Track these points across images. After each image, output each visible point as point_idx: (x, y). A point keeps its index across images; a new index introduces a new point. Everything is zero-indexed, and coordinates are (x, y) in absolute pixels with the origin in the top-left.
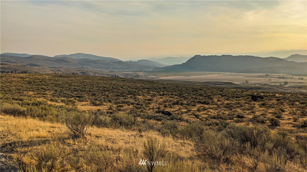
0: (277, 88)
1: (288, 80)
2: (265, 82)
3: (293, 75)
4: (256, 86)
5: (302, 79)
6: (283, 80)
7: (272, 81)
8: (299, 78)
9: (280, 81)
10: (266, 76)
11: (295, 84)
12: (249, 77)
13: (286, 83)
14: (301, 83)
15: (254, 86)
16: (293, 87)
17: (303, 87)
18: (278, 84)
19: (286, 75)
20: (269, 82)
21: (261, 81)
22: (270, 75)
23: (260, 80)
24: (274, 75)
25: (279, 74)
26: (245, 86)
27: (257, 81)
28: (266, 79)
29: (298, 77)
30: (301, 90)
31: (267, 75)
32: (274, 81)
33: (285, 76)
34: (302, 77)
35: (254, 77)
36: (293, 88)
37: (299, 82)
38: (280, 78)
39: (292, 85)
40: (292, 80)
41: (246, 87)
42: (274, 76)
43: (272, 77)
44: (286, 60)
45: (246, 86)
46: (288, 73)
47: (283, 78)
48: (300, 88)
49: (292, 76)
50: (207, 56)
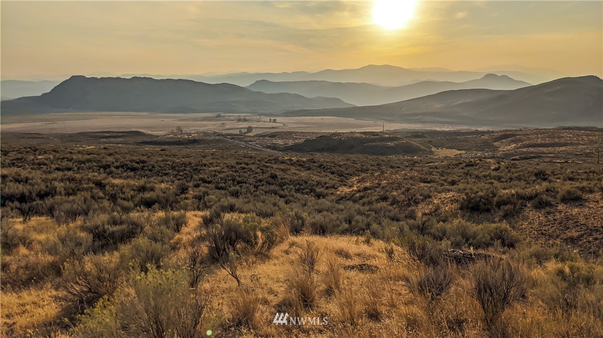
0: (232, 139)
1: (254, 125)
2: (214, 129)
3: (260, 115)
4: (190, 137)
5: (275, 121)
6: (245, 125)
7: (227, 127)
8: (270, 119)
9: (240, 126)
10: (216, 119)
11: (265, 130)
12: (185, 120)
13: (250, 129)
14: (273, 128)
15: (187, 137)
16: (261, 136)
17: (276, 136)
18: (237, 132)
19: (250, 116)
20: (221, 128)
21: (207, 128)
22: (224, 116)
23: (205, 126)
24: (230, 116)
25: (238, 115)
26: (168, 138)
27: (200, 128)
28: (216, 122)
29: (268, 119)
30: (274, 141)
31: (219, 116)
32: (229, 126)
33: (247, 118)
34: (274, 118)
35: (196, 120)
36: (261, 138)
37: (271, 126)
38: (239, 120)
39: (260, 132)
40: (260, 124)
41: (167, 140)
42: (231, 118)
43: (227, 120)
44: (248, 90)
45: (171, 138)
46: (253, 113)
47: (245, 120)
48: (273, 136)
49: (258, 117)
50: (99, 78)
